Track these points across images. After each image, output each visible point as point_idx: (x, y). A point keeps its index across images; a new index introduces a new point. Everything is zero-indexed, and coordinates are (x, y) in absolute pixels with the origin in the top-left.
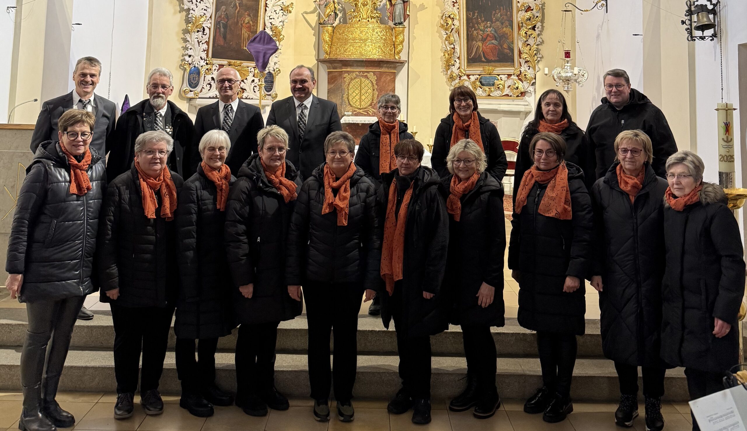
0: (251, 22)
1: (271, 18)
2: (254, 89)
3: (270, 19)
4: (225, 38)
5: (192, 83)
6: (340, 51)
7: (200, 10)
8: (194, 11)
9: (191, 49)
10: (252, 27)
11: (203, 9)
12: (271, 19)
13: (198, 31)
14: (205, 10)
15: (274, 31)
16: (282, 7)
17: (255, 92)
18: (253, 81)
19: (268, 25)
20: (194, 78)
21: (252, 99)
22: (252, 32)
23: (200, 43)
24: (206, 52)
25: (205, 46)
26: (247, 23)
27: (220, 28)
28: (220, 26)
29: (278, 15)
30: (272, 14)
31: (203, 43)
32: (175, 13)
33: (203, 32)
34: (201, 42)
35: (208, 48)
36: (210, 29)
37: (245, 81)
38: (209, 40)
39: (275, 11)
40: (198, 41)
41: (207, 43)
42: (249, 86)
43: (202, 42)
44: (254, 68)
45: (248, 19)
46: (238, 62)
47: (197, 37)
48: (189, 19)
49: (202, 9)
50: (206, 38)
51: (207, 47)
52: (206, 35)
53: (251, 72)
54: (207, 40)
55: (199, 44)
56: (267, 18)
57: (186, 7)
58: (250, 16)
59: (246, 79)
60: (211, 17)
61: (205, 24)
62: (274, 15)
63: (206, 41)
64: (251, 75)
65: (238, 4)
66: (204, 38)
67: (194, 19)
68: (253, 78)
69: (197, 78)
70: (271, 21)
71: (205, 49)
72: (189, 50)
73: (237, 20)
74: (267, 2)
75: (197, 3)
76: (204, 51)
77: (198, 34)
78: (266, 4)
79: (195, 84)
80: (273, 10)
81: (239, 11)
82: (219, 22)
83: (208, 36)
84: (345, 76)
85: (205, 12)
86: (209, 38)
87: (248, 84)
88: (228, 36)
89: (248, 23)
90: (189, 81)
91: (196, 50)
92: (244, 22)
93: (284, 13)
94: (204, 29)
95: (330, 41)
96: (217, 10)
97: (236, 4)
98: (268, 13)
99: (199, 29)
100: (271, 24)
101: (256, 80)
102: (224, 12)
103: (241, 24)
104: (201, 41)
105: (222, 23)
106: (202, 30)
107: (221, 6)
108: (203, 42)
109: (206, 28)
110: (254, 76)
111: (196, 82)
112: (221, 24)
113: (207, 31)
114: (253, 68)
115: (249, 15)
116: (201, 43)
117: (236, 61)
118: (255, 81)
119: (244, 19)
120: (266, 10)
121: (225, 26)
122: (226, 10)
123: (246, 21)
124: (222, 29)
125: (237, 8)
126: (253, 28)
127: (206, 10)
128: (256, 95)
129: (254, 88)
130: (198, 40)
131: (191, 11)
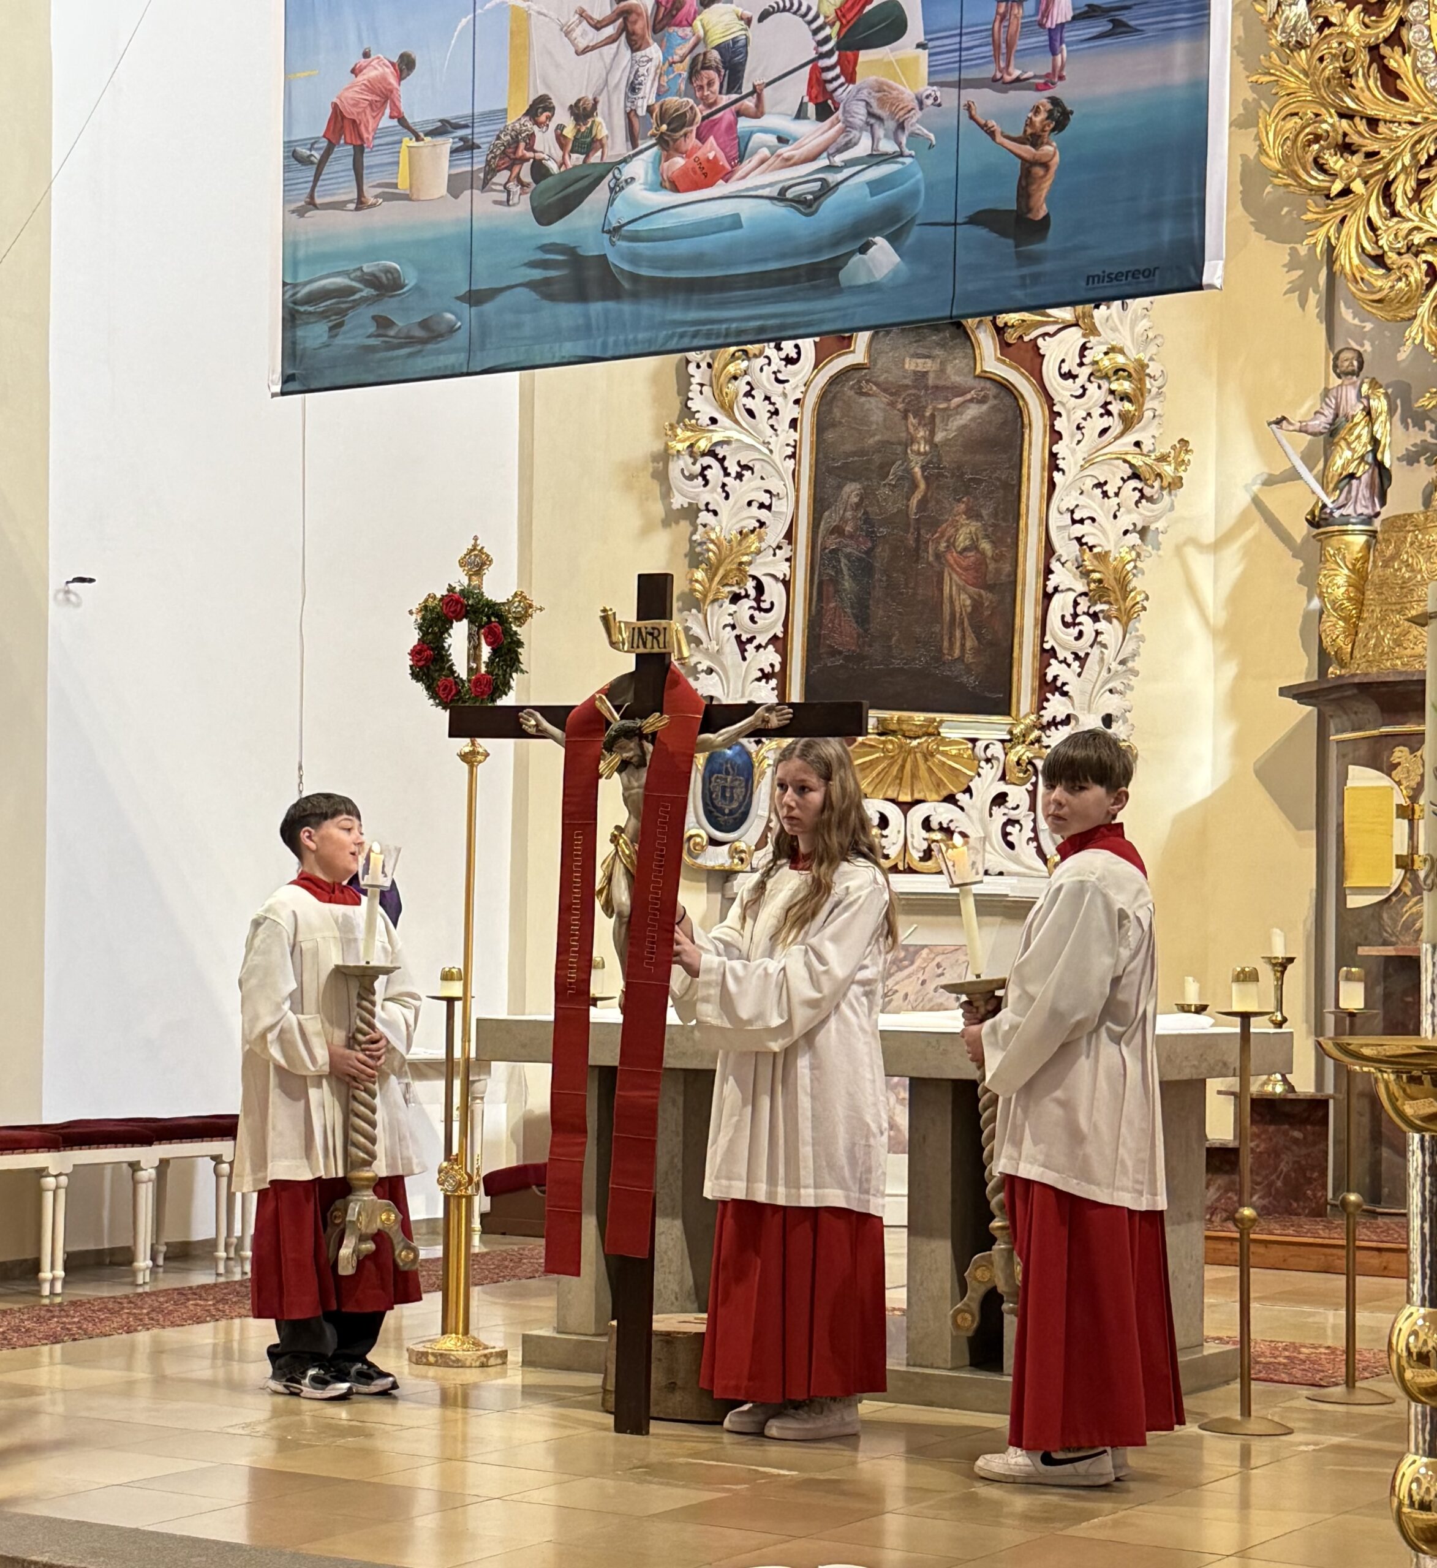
0: (985, 546)
1: (1077, 517)
2: (1005, 835)
3: (1074, 522)
4: (863, 618)
5: (721, 811)
6: (1380, 639)
7: (741, 509)
8: (715, 513)
9: (710, 671)
10: (992, 566)
11: (755, 505)
12: (1082, 521)
13: (735, 598)
14: (762, 506)
15: (1096, 576)
16: (1132, 466)
17: (1011, 846)
18: (1000, 799)
19: (1065, 548)
20: (724, 788)
21: (1001, 874)
22: (990, 588)
23: (748, 647)
24: (773, 682)
25: (770, 657)
26: (965, 549)
27: (835, 581)
28: (839, 571)
29: (1115, 501)
30: (1083, 500)
31: (758, 647)
32: (646, 531)
33: (758, 600)
34: (751, 640)
35: (784, 664)
36: (786, 584)
37: (963, 799)
38: (786, 632)
39: (1099, 485)
40: (738, 637)
41: (781, 643)
42: (982, 820)
43: (756, 643)
44: (1003, 741)
45: (965, 532)
46: (919, 717)
47: (730, 620)
48: (698, 549)
49: (750, 504)
50: (770, 624)
51: (777, 659)
52: (767, 611)
53: (988, 761)
54: (779, 631)
55: (743, 651)
56: (1057, 520)
57: (678, 501)
58: (978, 517)
59: (968, 790)
60: (789, 536)
61: (765, 564)
62: (1091, 504)
63: (775, 637)
64: (990, 773)
65: (917, 470)
66: (760, 622)
67: (711, 546)
68: (1002, 787)
69: (737, 791)
70: (1078, 530)
71: (768, 670)
72: (702, 676)
73: (917, 540)
74: (1055, 449)
75: (727, 480)
76: (766, 676)
77: (733, 608)
78: (1053, 456)
79: (731, 812)
80: (1090, 482)
81: (923, 502)
82: (834, 551)
83: (779, 612)
84: (1395, 759)
85: (763, 514)
86: (786, 624)
87: (974, 814)
88: (878, 613)
89: (974, 547)
90: (705, 805)
91: (731, 674)
92: (951, 545)
93: (1147, 491)
94: (760, 588)
95: (1349, 599)
96: (819, 505)
97: (909, 471)
98: (1063, 499)
99: (736, 589)
100: (1081, 544)
101: (1018, 795)
102: (858, 505)
103: (938, 556)
104: (753, 638)
105: (848, 556)
106: (752, 593)
107: (840, 487)
108: (762, 639)
109: (766, 580)
110: (1003, 778)
111: (735, 805)
112: (843, 561)
113: (774, 592)
114: (999, 745)
115: (973, 514)
116: (750, 647)
117: (905, 714)
118: (1011, 801)
119: (951, 531)
120: (1052, 485)
121: (864, 568)
122: (861, 500)
123: (962, 541)
124: (847, 584)
125: (915, 486)
126: (998, 571)
127: (769, 508)
128: (1017, 861)
129: (1009, 829)
130: (737, 632)
131: (704, 517)
